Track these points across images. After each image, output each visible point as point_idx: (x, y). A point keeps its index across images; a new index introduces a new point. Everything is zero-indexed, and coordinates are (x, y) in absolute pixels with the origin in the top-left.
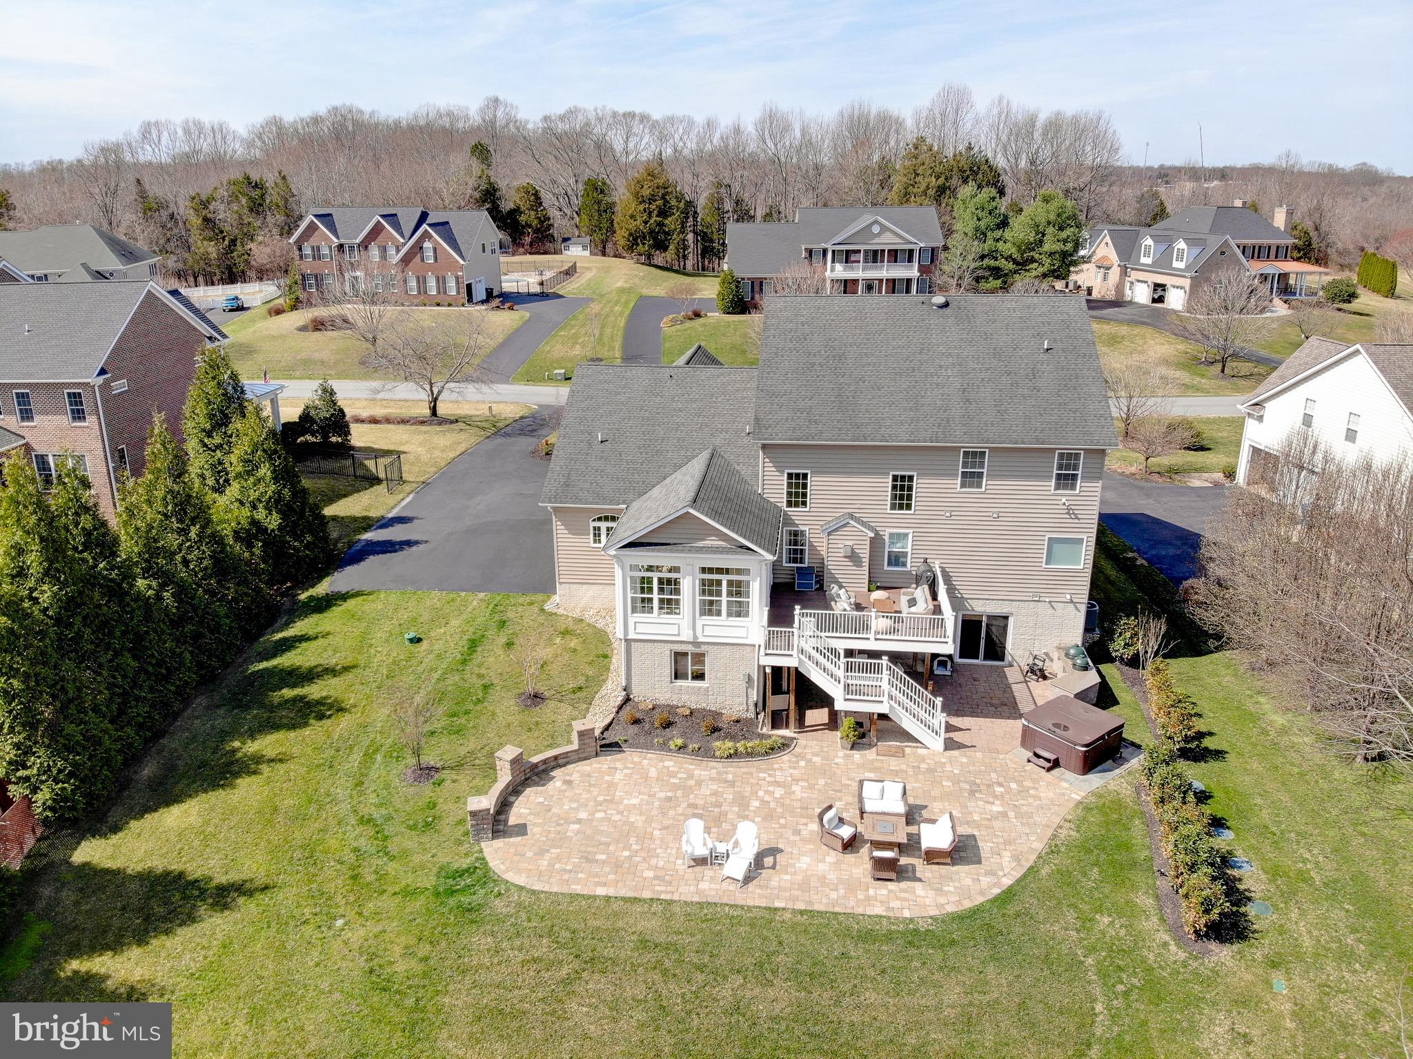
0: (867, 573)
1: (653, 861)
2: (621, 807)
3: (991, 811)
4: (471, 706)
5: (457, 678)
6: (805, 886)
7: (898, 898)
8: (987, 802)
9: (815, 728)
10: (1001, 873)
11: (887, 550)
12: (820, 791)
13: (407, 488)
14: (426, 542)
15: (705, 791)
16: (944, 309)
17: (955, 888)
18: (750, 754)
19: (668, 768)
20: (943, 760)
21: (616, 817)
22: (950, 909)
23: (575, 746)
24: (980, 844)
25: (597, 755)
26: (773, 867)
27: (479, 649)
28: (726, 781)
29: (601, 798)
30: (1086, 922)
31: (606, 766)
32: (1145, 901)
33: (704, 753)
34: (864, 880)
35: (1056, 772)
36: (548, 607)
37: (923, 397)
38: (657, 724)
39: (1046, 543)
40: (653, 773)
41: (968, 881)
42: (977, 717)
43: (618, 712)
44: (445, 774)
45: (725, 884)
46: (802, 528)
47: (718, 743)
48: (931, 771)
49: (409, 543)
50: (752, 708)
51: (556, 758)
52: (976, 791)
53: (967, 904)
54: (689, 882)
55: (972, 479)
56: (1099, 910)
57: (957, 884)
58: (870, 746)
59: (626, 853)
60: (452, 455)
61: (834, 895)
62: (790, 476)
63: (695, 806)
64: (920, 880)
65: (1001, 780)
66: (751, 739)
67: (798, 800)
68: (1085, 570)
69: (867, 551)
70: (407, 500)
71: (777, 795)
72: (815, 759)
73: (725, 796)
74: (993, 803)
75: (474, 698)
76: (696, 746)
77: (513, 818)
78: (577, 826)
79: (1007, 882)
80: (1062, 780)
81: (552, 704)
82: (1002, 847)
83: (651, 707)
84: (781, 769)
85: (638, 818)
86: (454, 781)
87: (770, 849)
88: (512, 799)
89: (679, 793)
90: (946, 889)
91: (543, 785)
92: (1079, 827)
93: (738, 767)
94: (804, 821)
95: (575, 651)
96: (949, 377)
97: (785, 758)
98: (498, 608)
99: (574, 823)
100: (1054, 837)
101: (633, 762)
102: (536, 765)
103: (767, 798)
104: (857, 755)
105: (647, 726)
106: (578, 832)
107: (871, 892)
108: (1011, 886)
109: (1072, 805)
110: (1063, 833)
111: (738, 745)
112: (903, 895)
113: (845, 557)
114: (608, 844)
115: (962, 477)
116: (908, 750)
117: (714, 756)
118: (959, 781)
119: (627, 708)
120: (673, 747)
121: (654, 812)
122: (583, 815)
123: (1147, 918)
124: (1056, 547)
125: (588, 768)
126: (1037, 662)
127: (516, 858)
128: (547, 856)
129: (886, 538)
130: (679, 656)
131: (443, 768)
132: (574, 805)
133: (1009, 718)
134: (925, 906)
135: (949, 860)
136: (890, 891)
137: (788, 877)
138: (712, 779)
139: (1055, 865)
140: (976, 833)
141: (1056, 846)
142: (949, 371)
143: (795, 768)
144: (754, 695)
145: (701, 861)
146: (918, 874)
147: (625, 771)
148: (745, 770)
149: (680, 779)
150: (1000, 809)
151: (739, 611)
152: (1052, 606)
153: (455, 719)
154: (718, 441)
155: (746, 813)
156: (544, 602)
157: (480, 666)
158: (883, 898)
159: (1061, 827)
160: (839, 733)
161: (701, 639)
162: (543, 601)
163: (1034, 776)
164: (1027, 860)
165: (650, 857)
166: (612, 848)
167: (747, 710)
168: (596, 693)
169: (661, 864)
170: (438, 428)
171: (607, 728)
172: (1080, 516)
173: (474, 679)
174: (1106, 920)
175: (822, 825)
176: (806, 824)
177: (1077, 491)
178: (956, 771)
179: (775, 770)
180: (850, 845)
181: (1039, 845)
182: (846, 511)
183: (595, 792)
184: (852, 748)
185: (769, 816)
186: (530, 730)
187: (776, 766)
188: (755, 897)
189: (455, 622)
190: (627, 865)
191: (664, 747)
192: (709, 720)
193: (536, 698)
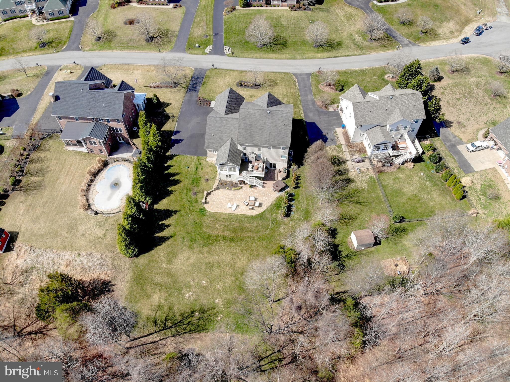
0: (255, 159)
2: (220, 199)
5: (195, 176)
11: (258, 156)
13: (176, 119)
14: (184, 140)
16: (269, 114)
19: (226, 192)
20: (262, 190)
22: (257, 214)
23: (214, 189)
25: (217, 190)
27: (198, 170)
28: (233, 194)
33: (231, 189)
34: (248, 210)
37: (263, 135)
39: (281, 156)
42: (268, 181)
45: (232, 211)
46: (245, 153)
47: (233, 188)
48: (260, 192)
49: (181, 140)
50: (237, 181)
51: (212, 191)
54: (228, 211)
55: (270, 149)
57: (258, 210)
58: (253, 187)
61: (244, 212)
62: (243, 147)
63: (229, 199)
64: (254, 210)
65: (268, 193)
66: (237, 187)
70: (177, 124)
71: (239, 196)
72: (245, 190)
73: (233, 197)
75: (199, 180)
77: (207, 201)
80: (276, 193)
81: (210, 181)
82: (265, 205)
83: (223, 181)
86: (199, 195)
87: (238, 206)
88: (207, 198)
89: (227, 196)
91: (210, 195)
95: (212, 170)
98: (199, 160)
99: (214, 201)
101: (221, 191)
102: (209, 192)
104: (251, 189)
105: (223, 185)
108: (265, 210)
109: (276, 197)
113: (252, 157)
114: (219, 205)
118: (263, 194)
119: (220, 181)
126: (280, 169)
127: (209, 207)
128: (212, 207)
130: (227, 175)
131: (197, 193)
133: (273, 181)
134: (254, 213)
135: (258, 207)
137: (240, 209)
139: (271, 207)
140: (262, 202)
141: (272, 204)
142: (268, 129)
143: (242, 192)
145: (230, 208)
148: (236, 192)
150: (267, 198)
151: (235, 171)
152: (282, 163)
153: (197, 184)
154: (232, 137)
155: (236, 200)
156: (206, 159)
157: (198, 173)
158: (250, 212)
159: (273, 201)
161: (230, 174)
163: (273, 193)
164: (268, 206)
168: (216, 179)
169: (225, 208)
170: (175, 89)
171: (218, 185)
172: (285, 153)
173: (198, 176)
174: (274, 215)
180: (247, 205)
182: (252, 151)
185: (238, 200)
186: (207, 186)
188: (236, 212)
191: (225, 188)
192: (232, 184)
193: (208, 180)
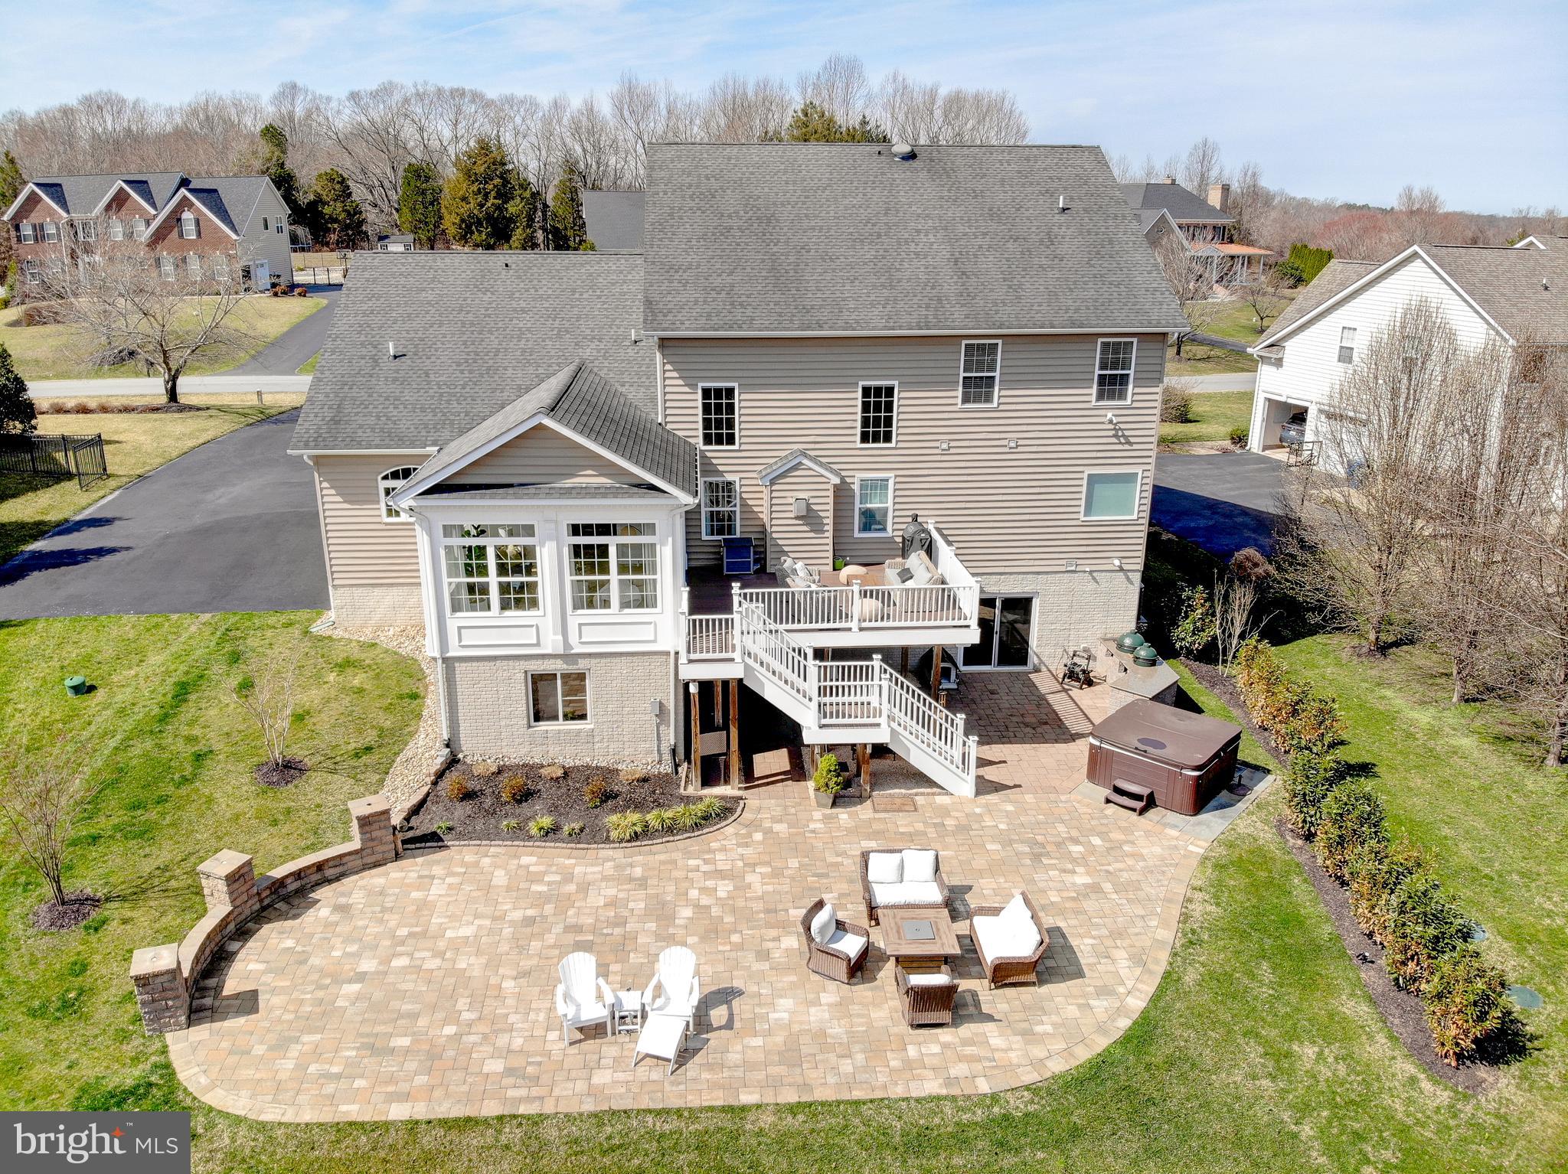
0: (830, 541)
1: (502, 1040)
2: (441, 944)
3: (1074, 884)
4: (170, 790)
5: (149, 744)
6: (791, 1055)
7: (961, 1058)
8: (1065, 871)
9: (771, 780)
10: (1121, 990)
11: (857, 505)
12: (793, 879)
13: (112, 483)
14: (128, 549)
15: (595, 900)
16: (911, 162)
17: (1054, 1024)
18: (670, 829)
19: (528, 867)
20: (978, 810)
21: (433, 964)
22: (1057, 1066)
23: (356, 844)
24: (1074, 942)
25: (397, 857)
26: (729, 1025)
27: (193, 697)
28: (631, 879)
29: (403, 932)
30: (1281, 1060)
31: (414, 875)
32: (1355, 1009)
33: (589, 835)
34: (894, 1030)
35: (1152, 813)
36: (318, 628)
37: (898, 270)
38: (505, 797)
39: (1085, 482)
40: (500, 878)
41: (1072, 1011)
42: (1011, 743)
43: (435, 783)
44: (112, 910)
45: (642, 1071)
46: (729, 477)
47: (614, 818)
48: (962, 829)
49: (100, 552)
50: (667, 757)
51: (320, 867)
52: (1041, 855)
53: (1083, 1055)
54: (573, 1074)
55: (978, 388)
56: (1293, 1036)
57: (1054, 1018)
58: (861, 798)
59: (450, 1030)
60: (191, 443)
61: (846, 1067)
62: (706, 393)
63: (577, 929)
64: (990, 1018)
65: (1074, 833)
66: (669, 806)
67: (762, 898)
68: (1141, 521)
69: (831, 507)
70: (110, 498)
71: (721, 894)
72: (777, 827)
73: (631, 905)
74: (1074, 872)
75: (176, 777)
76: (577, 826)
77: (234, 982)
78: (356, 987)
79: (1137, 1004)
80: (1165, 825)
81: (316, 778)
82: (1109, 943)
83: (494, 769)
84: (724, 849)
85: (473, 960)
86: (125, 922)
87: (719, 992)
88: (233, 946)
89: (549, 909)
90: (1039, 1029)
91: (295, 917)
92: (1216, 897)
93: (651, 853)
94: (773, 933)
95: (360, 691)
96: (932, 244)
97: (730, 830)
98: (231, 634)
99: (350, 981)
100: (1185, 918)
101: (463, 864)
102: (281, 883)
103: (705, 901)
104: (843, 815)
105: (488, 802)
106: (358, 997)
107: (912, 1051)
108: (1145, 1012)
109: (1195, 863)
110: (1197, 909)
111: (649, 817)
112: (969, 1050)
113: (797, 518)
114: (414, 1016)
115: (964, 387)
116: (920, 800)
117: (608, 840)
118: (1011, 842)
119: (452, 776)
120: (534, 831)
121: (504, 947)
122: (368, 965)
123: (1370, 1037)
124: (1098, 488)
125: (382, 881)
126: (1076, 660)
127: (233, 1060)
128: (295, 1050)
129: (856, 488)
130: (540, 683)
131: (108, 900)
132: (353, 948)
133: (1056, 741)
134: (1009, 1068)
135: (1033, 977)
136: (945, 1046)
137: (758, 1042)
138: (605, 878)
139: (1203, 965)
140: (1062, 924)
141: (1193, 932)
142: (931, 236)
143: (747, 845)
144: (671, 735)
145: (594, 1031)
146: (985, 1009)
147: (449, 880)
148: (663, 857)
149: (549, 884)
150: (1088, 880)
151: (641, 598)
152: (1094, 579)
153: (139, 812)
154: (587, 353)
155: (671, 931)
156: (311, 621)
157: (191, 723)
158: (935, 1061)
159: (1190, 900)
160: (811, 785)
161: (578, 649)
162: (308, 620)
163: (1124, 824)
164: (1157, 962)
165: (496, 1032)
166: (422, 1022)
167: (660, 762)
168: (397, 754)
169: (518, 1042)
170: (176, 415)
171: (416, 810)
172: (1132, 440)
173: (180, 745)
174: (1310, 1051)
175: (810, 939)
176: (777, 939)
177: (1129, 402)
178: (1002, 826)
179: (714, 852)
180: (860, 968)
181: (1167, 935)
182: (795, 447)
183: (393, 920)
184: (834, 804)
185: (712, 932)
186: (275, 823)
187: (714, 845)
188: (702, 1088)
189: (155, 659)
190: (451, 1053)
191: (520, 832)
192: (597, 782)
193: (288, 769)
